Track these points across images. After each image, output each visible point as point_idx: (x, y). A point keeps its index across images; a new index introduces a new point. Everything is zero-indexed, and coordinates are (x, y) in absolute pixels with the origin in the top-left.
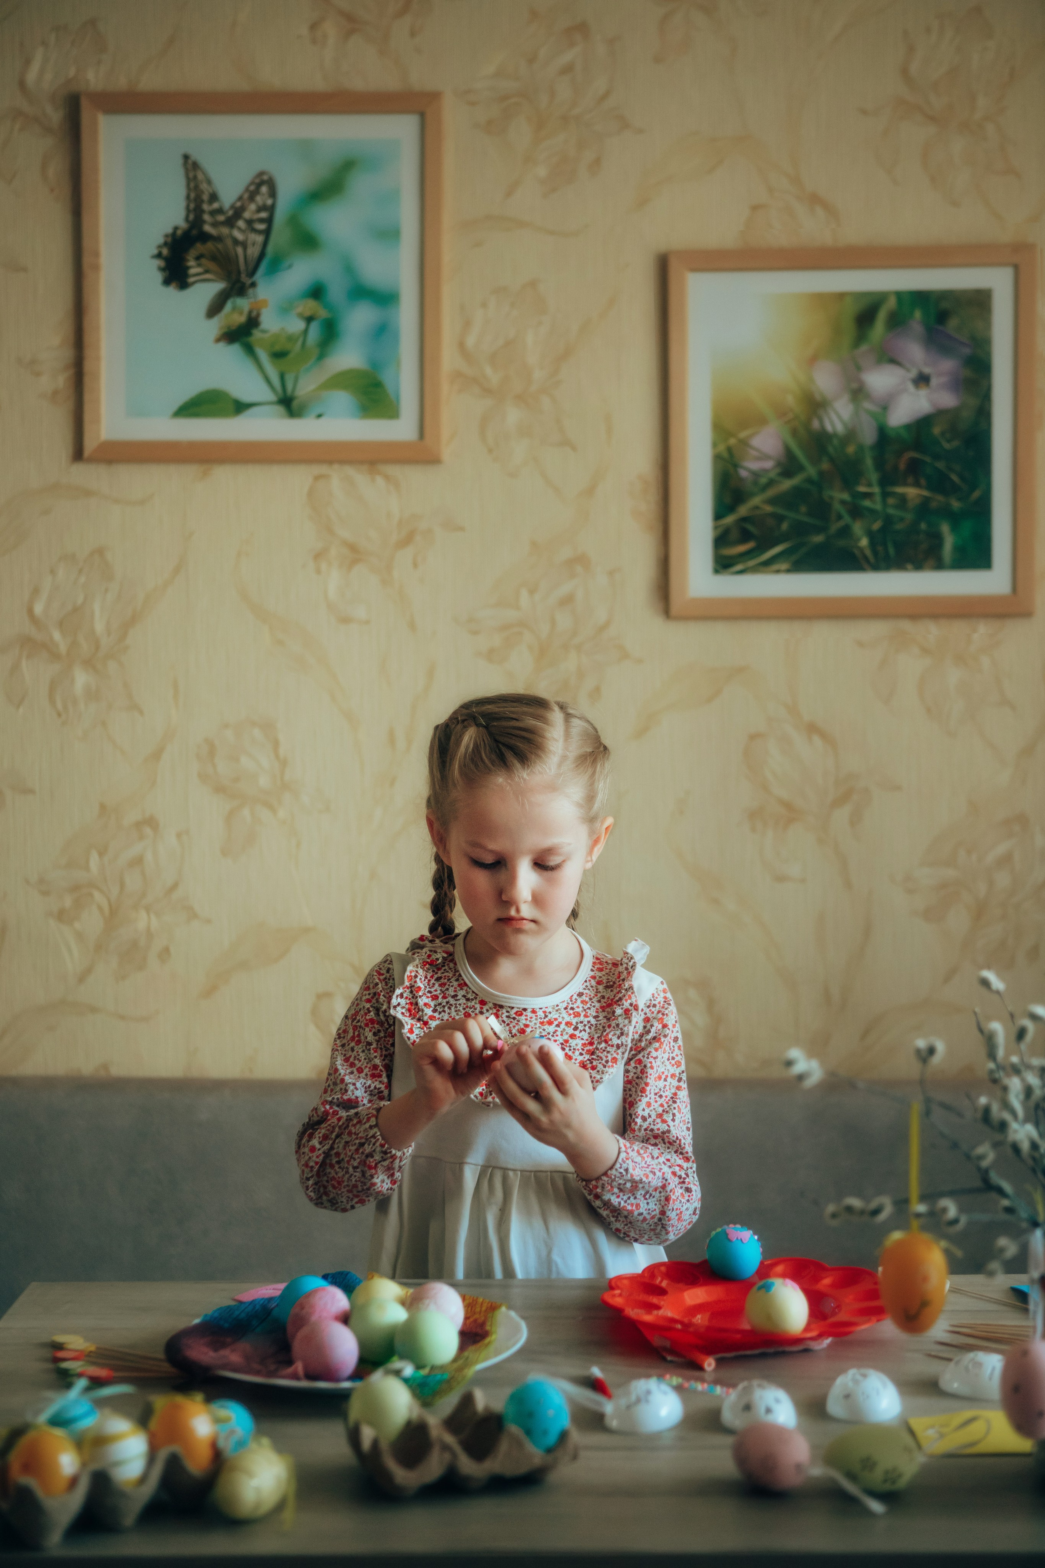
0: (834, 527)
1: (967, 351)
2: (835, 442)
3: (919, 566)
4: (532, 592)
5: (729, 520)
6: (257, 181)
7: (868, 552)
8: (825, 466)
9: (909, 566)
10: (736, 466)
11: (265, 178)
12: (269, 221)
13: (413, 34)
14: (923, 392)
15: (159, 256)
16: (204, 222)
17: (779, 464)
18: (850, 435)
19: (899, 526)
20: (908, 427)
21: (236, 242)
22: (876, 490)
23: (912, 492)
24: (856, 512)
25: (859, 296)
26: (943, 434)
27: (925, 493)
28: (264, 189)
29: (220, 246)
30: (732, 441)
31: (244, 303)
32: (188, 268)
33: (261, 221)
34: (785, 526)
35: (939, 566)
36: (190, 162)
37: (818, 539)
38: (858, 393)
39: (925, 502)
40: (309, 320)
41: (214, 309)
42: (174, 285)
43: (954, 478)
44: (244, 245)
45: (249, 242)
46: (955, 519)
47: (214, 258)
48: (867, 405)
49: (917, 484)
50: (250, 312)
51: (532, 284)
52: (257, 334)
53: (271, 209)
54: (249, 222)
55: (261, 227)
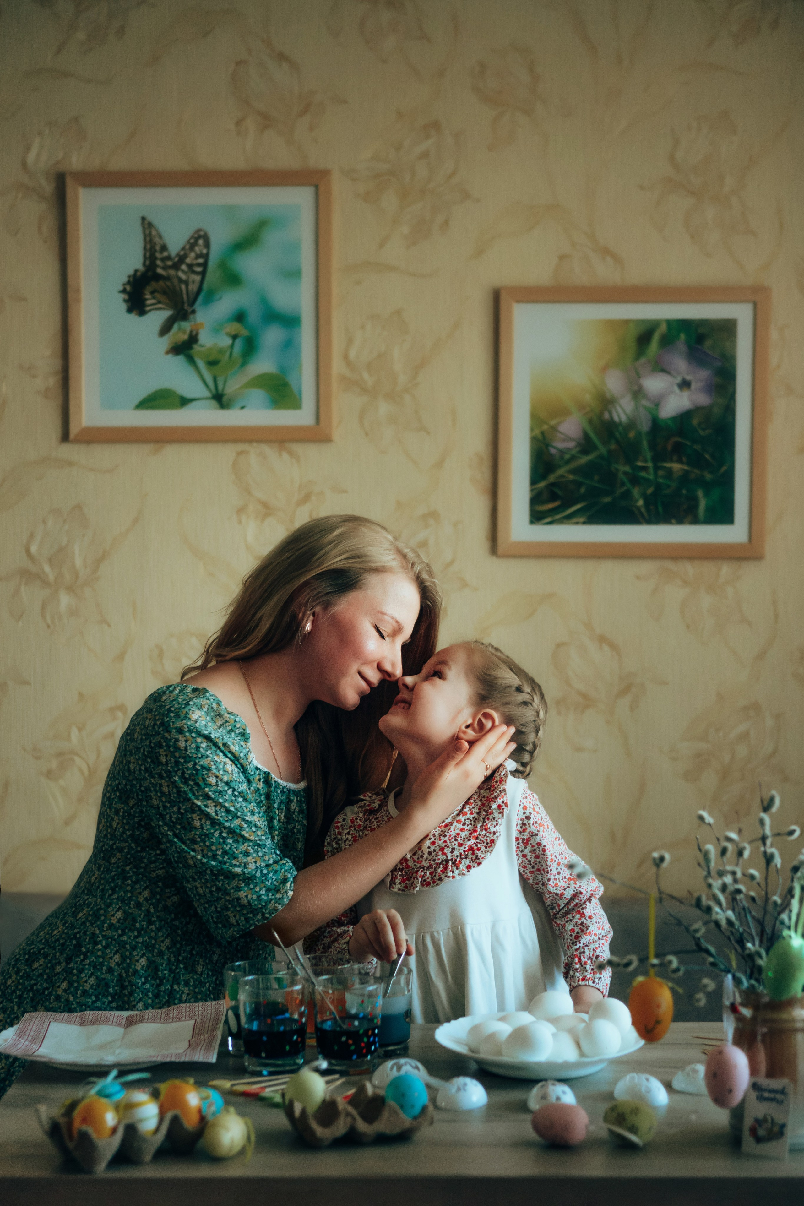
0: (619, 491)
1: (718, 364)
2: (621, 428)
3: (680, 521)
5: (542, 484)
6: (196, 236)
7: (643, 510)
8: (613, 446)
9: (673, 521)
10: (547, 445)
11: (202, 233)
12: (205, 265)
13: (311, 129)
14: (686, 394)
15: (124, 291)
16: (157, 266)
17: (579, 444)
18: (631, 424)
19: (667, 492)
20: (674, 419)
21: (180, 280)
22: (650, 464)
23: (676, 467)
24: (635, 481)
25: (639, 322)
26: (699, 424)
27: (686, 468)
28: (201, 242)
29: (169, 284)
30: (545, 427)
31: (186, 326)
32: (146, 300)
33: (199, 265)
34: (583, 490)
35: (695, 521)
36: (146, 222)
37: (607, 500)
38: (638, 393)
39: (686, 474)
40: (234, 337)
41: (165, 330)
42: (135, 312)
43: (708, 457)
44: (186, 283)
45: (191, 281)
46: (708, 487)
47: (164, 293)
48: (644, 402)
49: (680, 461)
50: (191, 332)
51: (399, 312)
52: (196, 348)
53: (206, 257)
54: (190, 266)
55: (199, 269)
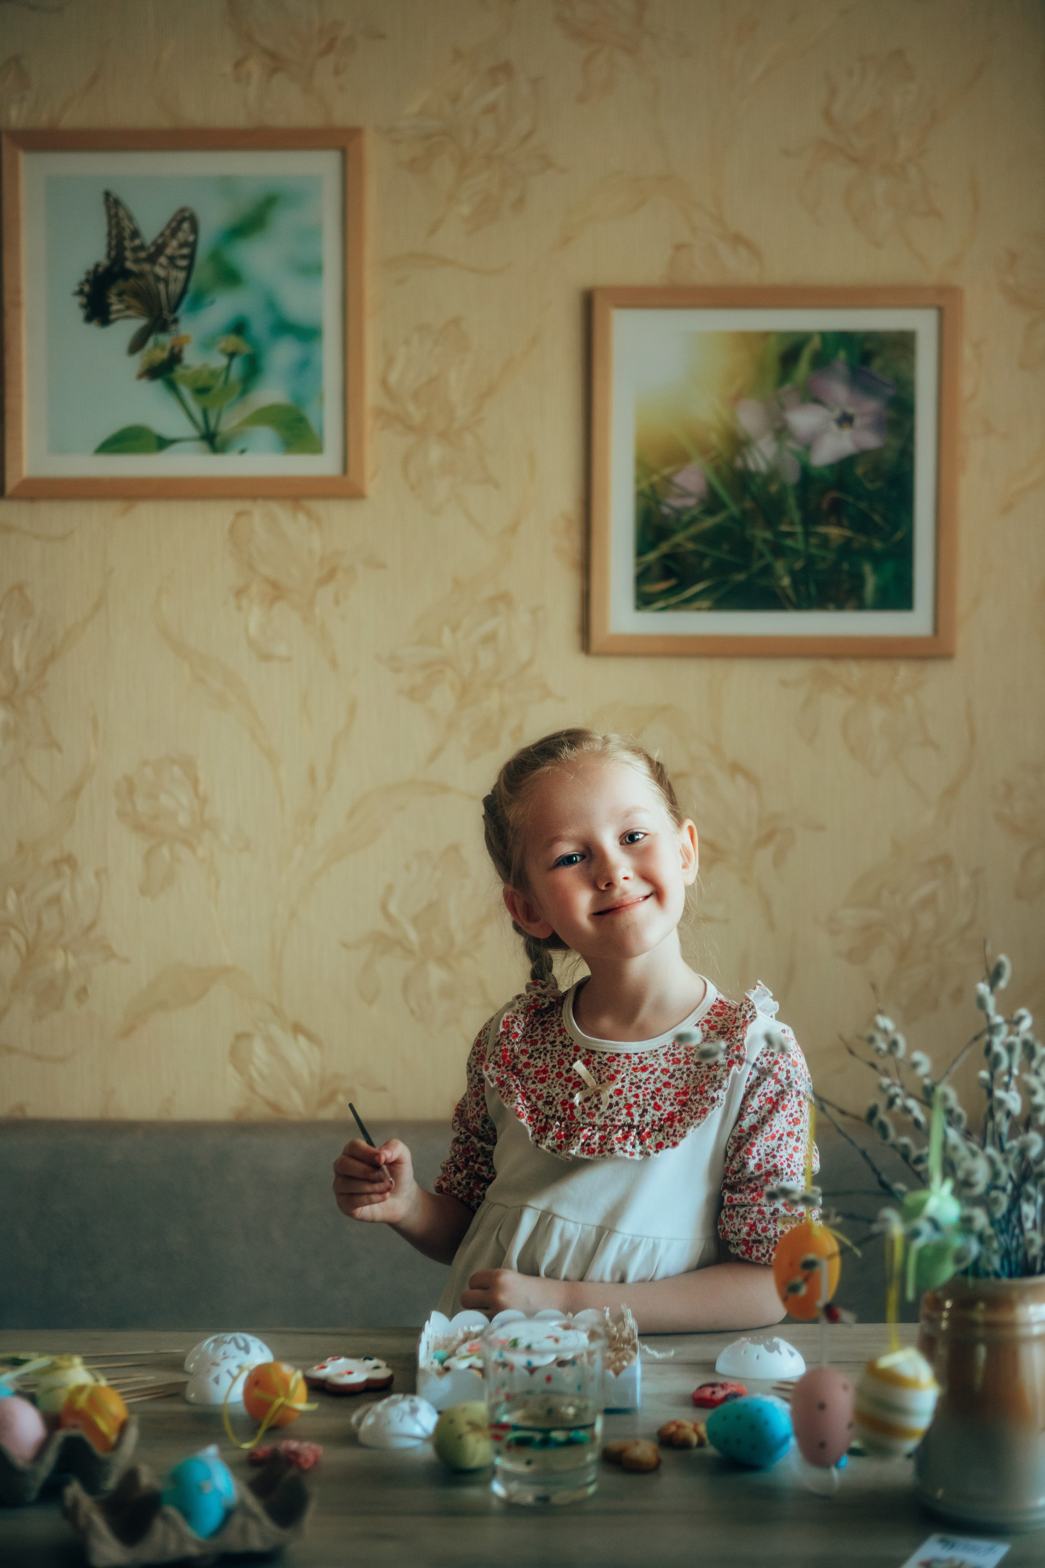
0: (756, 565)
1: (889, 392)
2: (758, 480)
3: (839, 606)
4: (453, 630)
5: (651, 556)
6: (179, 216)
7: (790, 592)
8: (747, 504)
9: (830, 606)
10: (657, 503)
11: (187, 213)
12: (191, 257)
13: (337, 74)
14: (846, 432)
15: (80, 293)
16: (125, 258)
17: (701, 501)
18: (772, 474)
19: (821, 566)
20: (831, 467)
21: (158, 278)
22: (799, 529)
23: (834, 532)
24: (777, 551)
25: (779, 335)
26: (865, 474)
27: (847, 533)
28: (186, 225)
29: (141, 283)
30: (655, 478)
31: (166, 340)
32: (110, 304)
33: (183, 257)
34: (706, 563)
35: (860, 606)
36: (111, 199)
37: (740, 577)
38: (781, 431)
39: (848, 542)
40: (232, 355)
41: (136, 346)
42: (95, 321)
43: (875, 517)
44: (166, 281)
45: (171, 279)
46: (877, 560)
47: (136, 294)
48: (790, 444)
49: (838, 523)
50: (172, 348)
51: (455, 321)
52: (179, 371)
53: (192, 246)
54: (171, 259)
55: (183, 263)
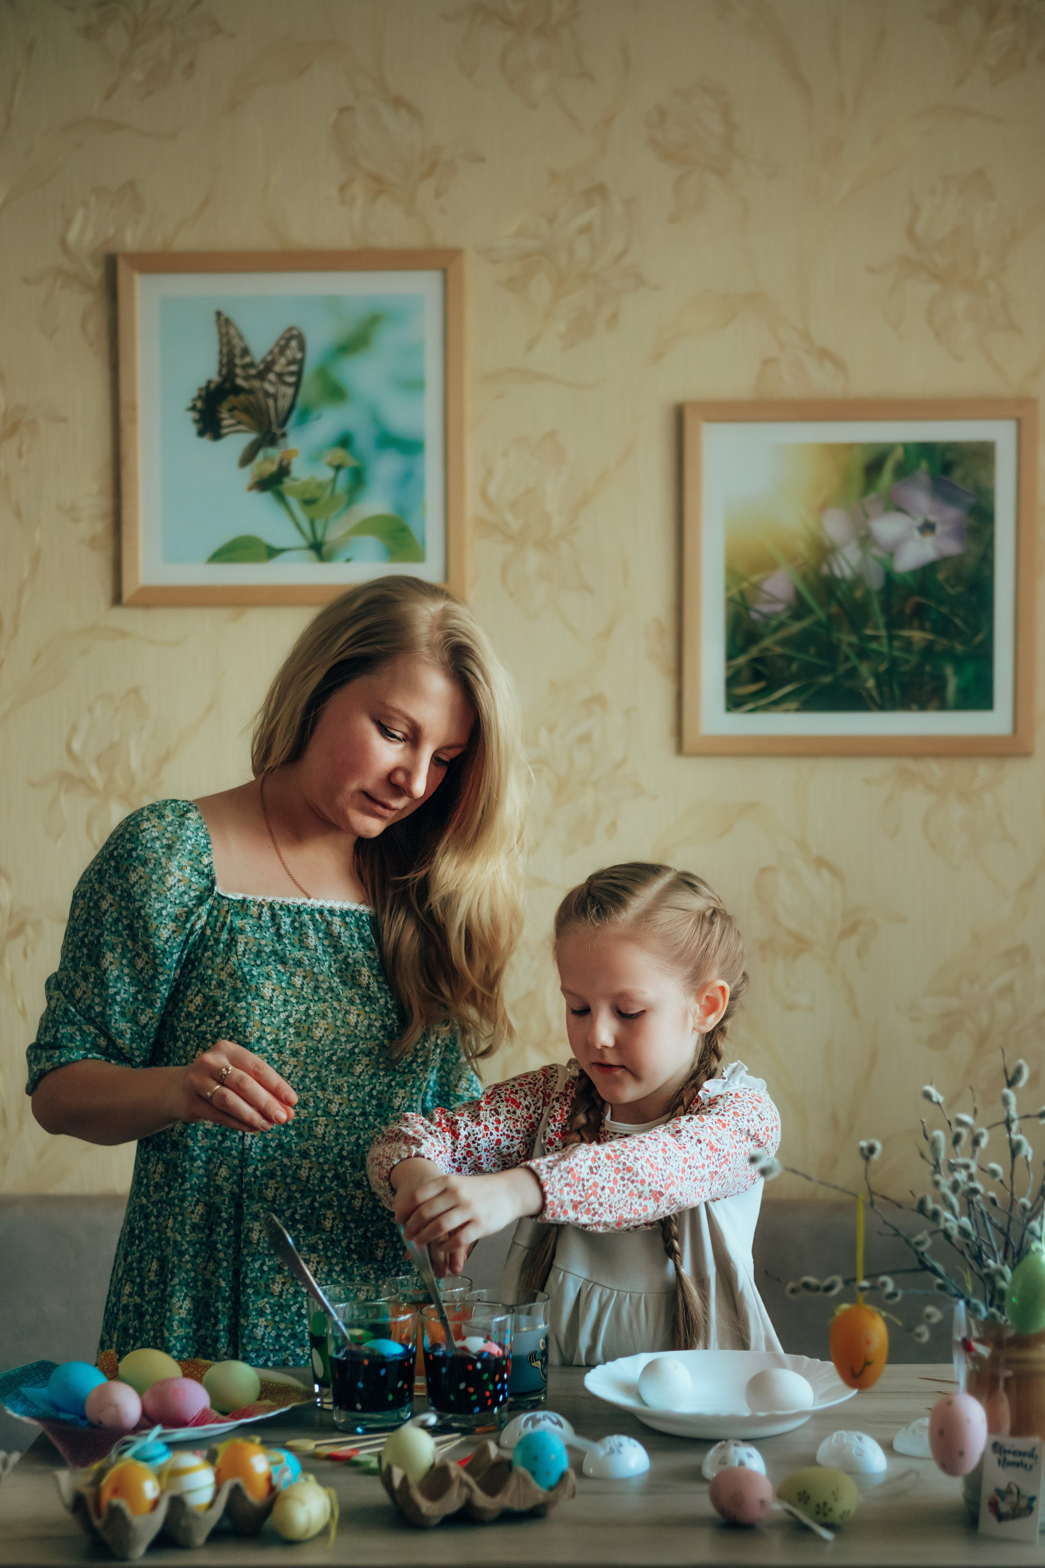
0: (843, 668)
1: (971, 500)
2: (844, 586)
3: (923, 706)
4: (551, 730)
5: (741, 660)
6: (287, 336)
7: (874, 693)
8: (834, 609)
9: (914, 706)
10: (747, 609)
11: (295, 332)
12: (299, 374)
14: (929, 540)
15: (193, 408)
16: (236, 375)
17: (789, 607)
18: (858, 580)
19: (904, 668)
20: (914, 572)
21: (267, 394)
22: (883, 633)
23: (917, 636)
24: (863, 654)
25: (867, 447)
26: (947, 579)
27: (930, 636)
28: (294, 343)
29: (251, 398)
30: (745, 585)
32: (222, 419)
33: (291, 374)
34: (795, 667)
35: (943, 706)
36: (222, 318)
37: (826, 679)
38: (866, 539)
39: (930, 645)
40: (338, 468)
41: (247, 458)
42: (208, 436)
43: (958, 622)
44: (275, 397)
45: (280, 395)
46: (959, 662)
47: (246, 410)
48: (875, 551)
49: (922, 628)
50: (281, 462)
51: (552, 435)
52: (288, 482)
53: (301, 363)
54: (280, 376)
55: (291, 379)
